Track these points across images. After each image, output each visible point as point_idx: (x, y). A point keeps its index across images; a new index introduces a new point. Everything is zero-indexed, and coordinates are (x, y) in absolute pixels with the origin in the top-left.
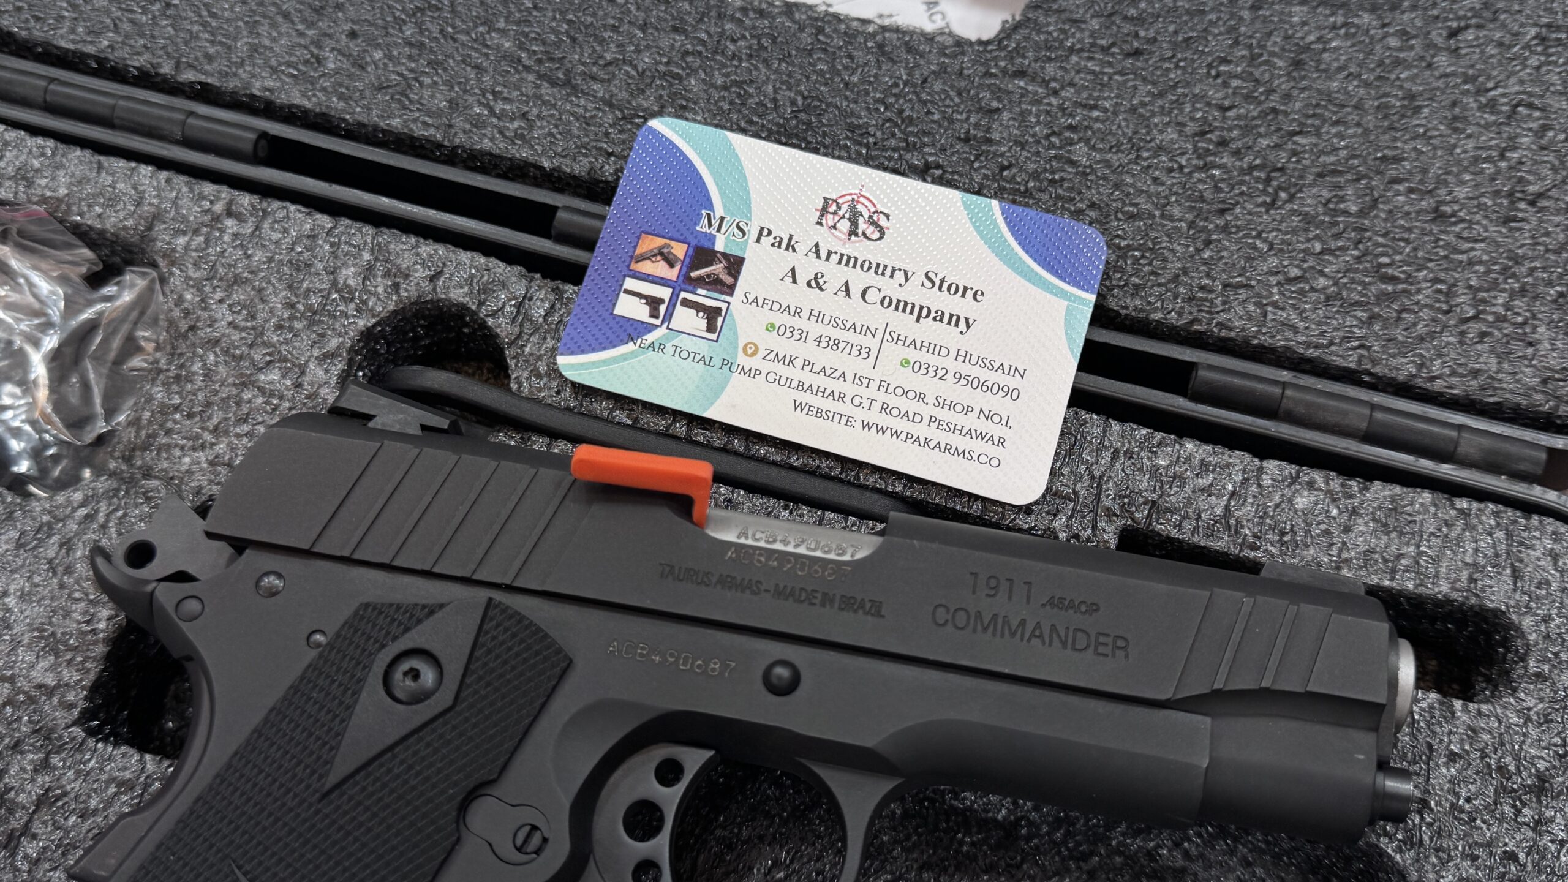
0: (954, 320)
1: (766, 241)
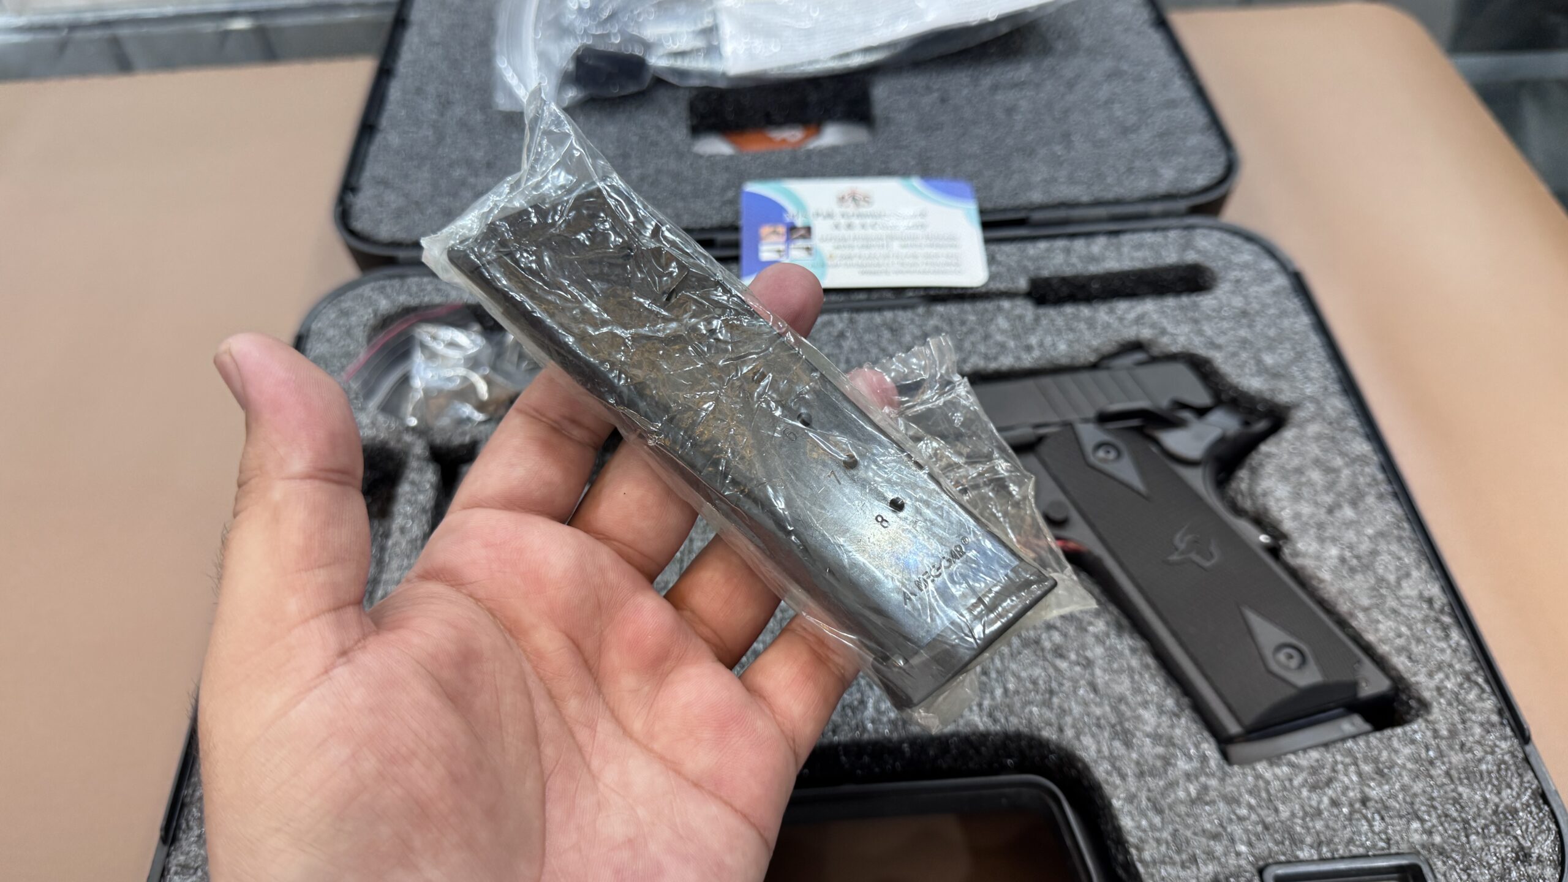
1: (819, 216)
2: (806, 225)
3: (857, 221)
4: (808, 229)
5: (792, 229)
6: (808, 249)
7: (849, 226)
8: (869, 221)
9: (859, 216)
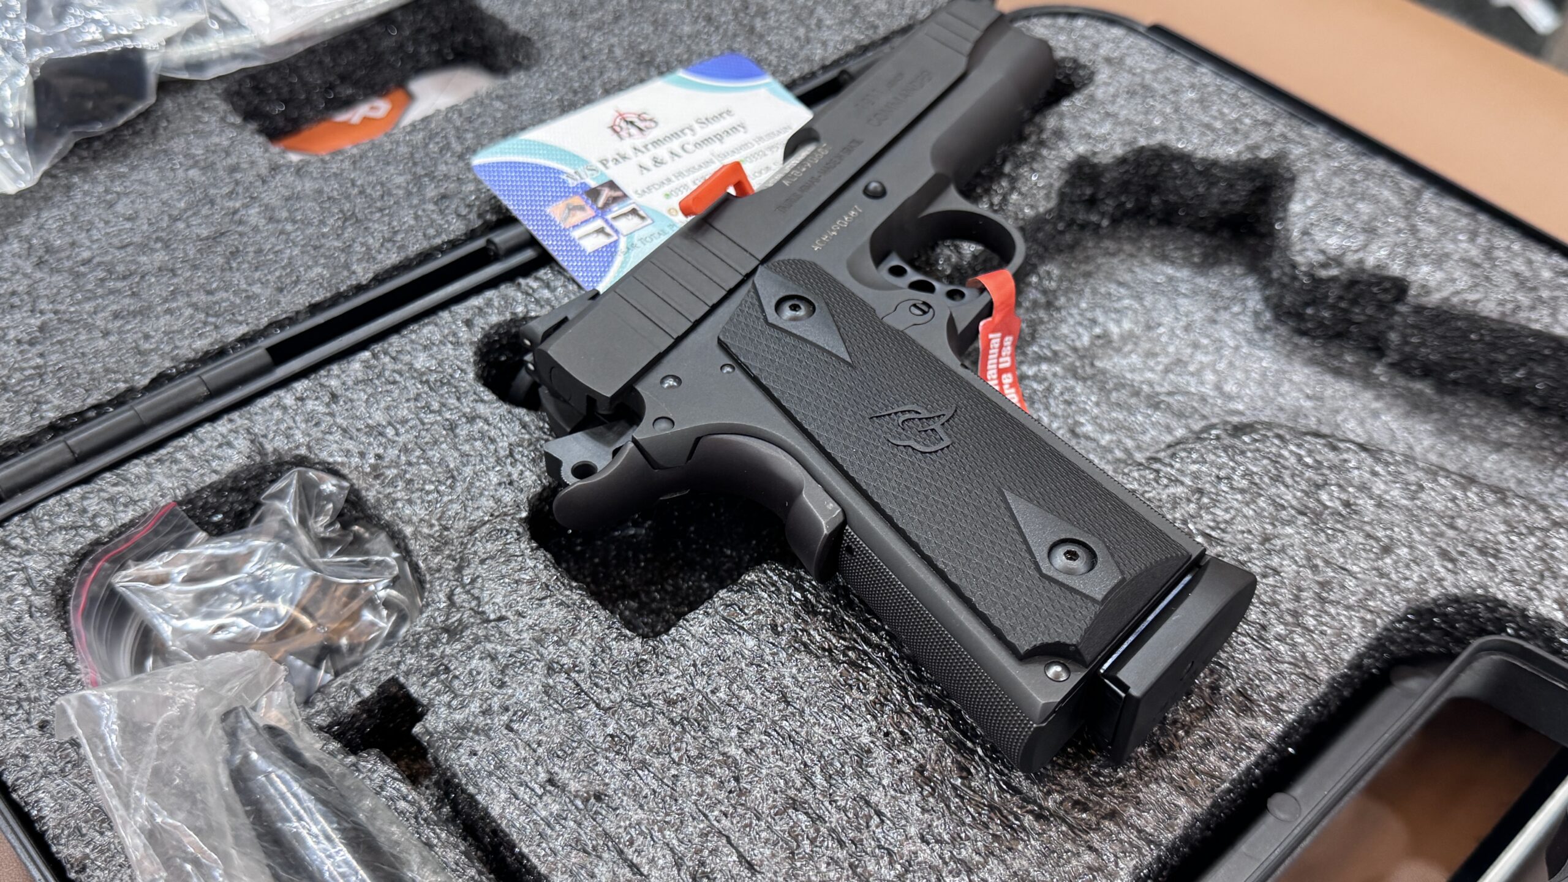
0: (734, 129)
1: (610, 164)
2: (605, 180)
3: (662, 152)
4: (612, 185)
5: (593, 194)
6: (634, 212)
7: (657, 162)
8: (675, 145)
9: (656, 143)
